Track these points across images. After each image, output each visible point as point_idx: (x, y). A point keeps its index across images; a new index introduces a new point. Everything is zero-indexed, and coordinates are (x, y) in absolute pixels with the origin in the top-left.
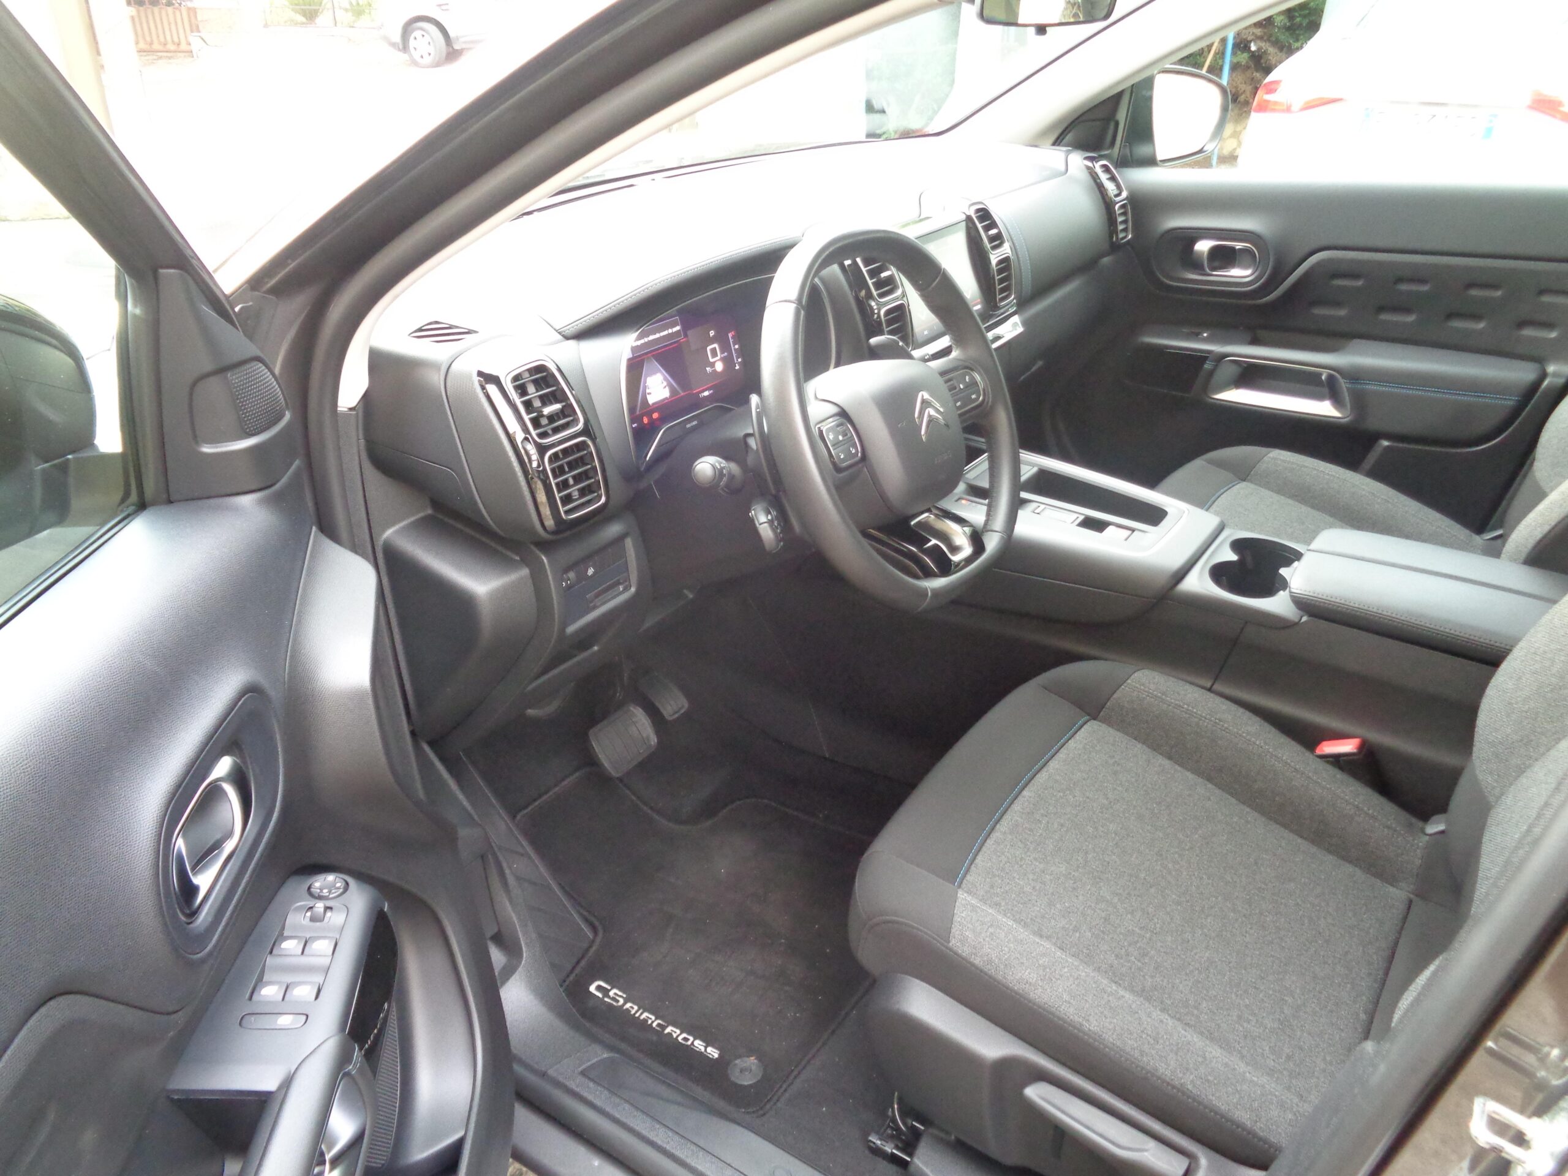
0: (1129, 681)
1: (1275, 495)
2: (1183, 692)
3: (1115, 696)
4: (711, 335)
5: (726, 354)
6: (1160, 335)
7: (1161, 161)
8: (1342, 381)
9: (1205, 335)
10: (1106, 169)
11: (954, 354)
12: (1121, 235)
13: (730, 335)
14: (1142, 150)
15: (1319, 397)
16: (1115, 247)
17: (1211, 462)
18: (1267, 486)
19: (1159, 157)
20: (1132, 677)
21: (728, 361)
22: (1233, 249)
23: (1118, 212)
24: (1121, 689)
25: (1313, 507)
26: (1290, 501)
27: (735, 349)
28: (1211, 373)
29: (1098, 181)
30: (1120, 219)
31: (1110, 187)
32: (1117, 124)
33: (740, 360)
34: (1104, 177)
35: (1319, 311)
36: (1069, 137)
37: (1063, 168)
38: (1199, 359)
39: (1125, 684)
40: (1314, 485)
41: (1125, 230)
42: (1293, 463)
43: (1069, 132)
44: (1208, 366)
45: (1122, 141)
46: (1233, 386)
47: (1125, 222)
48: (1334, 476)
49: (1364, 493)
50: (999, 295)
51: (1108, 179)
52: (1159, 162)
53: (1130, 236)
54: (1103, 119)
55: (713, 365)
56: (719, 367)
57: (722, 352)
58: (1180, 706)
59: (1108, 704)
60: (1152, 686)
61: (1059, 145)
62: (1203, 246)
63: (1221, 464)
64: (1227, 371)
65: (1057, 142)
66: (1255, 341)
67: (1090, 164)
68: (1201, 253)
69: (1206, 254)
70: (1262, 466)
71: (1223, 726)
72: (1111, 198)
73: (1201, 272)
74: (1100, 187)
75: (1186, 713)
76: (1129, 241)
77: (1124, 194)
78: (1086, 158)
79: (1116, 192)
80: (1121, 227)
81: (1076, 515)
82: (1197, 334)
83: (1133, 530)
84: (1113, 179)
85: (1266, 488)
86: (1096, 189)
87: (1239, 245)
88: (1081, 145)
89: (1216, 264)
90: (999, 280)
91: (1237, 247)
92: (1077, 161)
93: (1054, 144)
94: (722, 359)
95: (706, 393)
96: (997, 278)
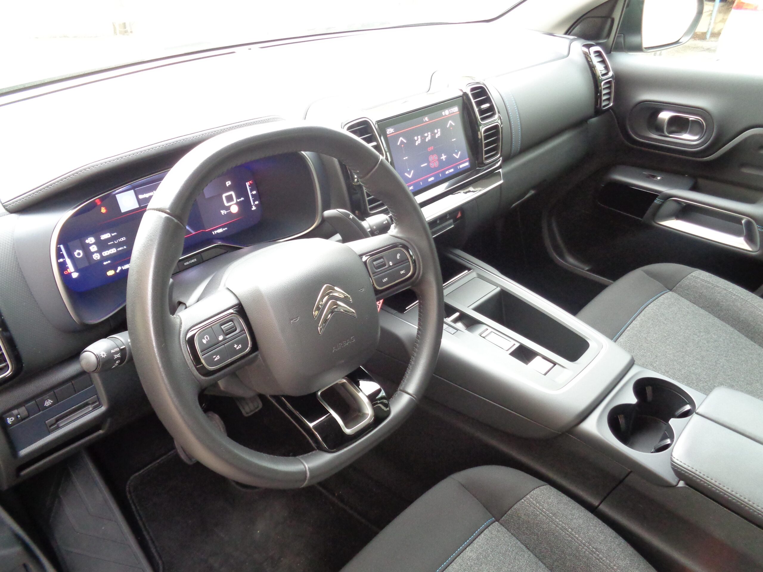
0: (528, 496)
1: (691, 305)
2: (570, 517)
3: (515, 507)
4: (227, 185)
5: (242, 199)
6: (626, 176)
7: (646, 48)
8: (756, 226)
9: (659, 178)
10: (599, 54)
11: (393, 230)
12: (604, 104)
13: (248, 184)
14: (633, 40)
15: (737, 233)
16: (598, 111)
17: (648, 273)
18: (686, 296)
19: (645, 45)
20: (532, 493)
21: (244, 205)
22: (687, 120)
23: (603, 87)
24: (520, 502)
25: (719, 317)
26: (702, 311)
27: (252, 195)
28: (660, 206)
29: (591, 63)
30: (604, 92)
31: (600, 68)
32: (613, 21)
33: (257, 203)
34: (595, 60)
35: (746, 171)
36: (577, 29)
37: (566, 53)
38: (651, 196)
39: (525, 499)
40: (722, 302)
41: (608, 99)
42: (709, 283)
43: (577, 25)
44: (657, 201)
45: (616, 32)
46: (674, 218)
47: (609, 94)
48: (740, 297)
49: (760, 313)
50: (485, 155)
51: (599, 62)
52: (644, 49)
53: (611, 104)
54: (601, 17)
55: (228, 208)
56: (234, 209)
57: (238, 197)
58: (566, 529)
59: (509, 512)
60: (546, 505)
61: (569, 34)
62: (665, 116)
63: (654, 276)
64: (670, 206)
65: (568, 32)
66: (695, 188)
67: (586, 50)
68: (663, 120)
69: (666, 121)
70: (685, 282)
71: (598, 555)
72: (599, 77)
73: (660, 133)
74: (592, 68)
75: (569, 536)
76: (610, 108)
77: (611, 74)
78: (585, 46)
79: (604, 72)
80: (604, 98)
81: (513, 342)
82: (654, 177)
83: (555, 364)
84: (603, 62)
85: (685, 298)
86: (589, 69)
87: (692, 118)
88: (583, 36)
89: (673, 129)
90: (485, 143)
91: (691, 119)
92: (578, 46)
93: (566, 33)
94: (237, 204)
95: (220, 231)
96: (484, 142)
